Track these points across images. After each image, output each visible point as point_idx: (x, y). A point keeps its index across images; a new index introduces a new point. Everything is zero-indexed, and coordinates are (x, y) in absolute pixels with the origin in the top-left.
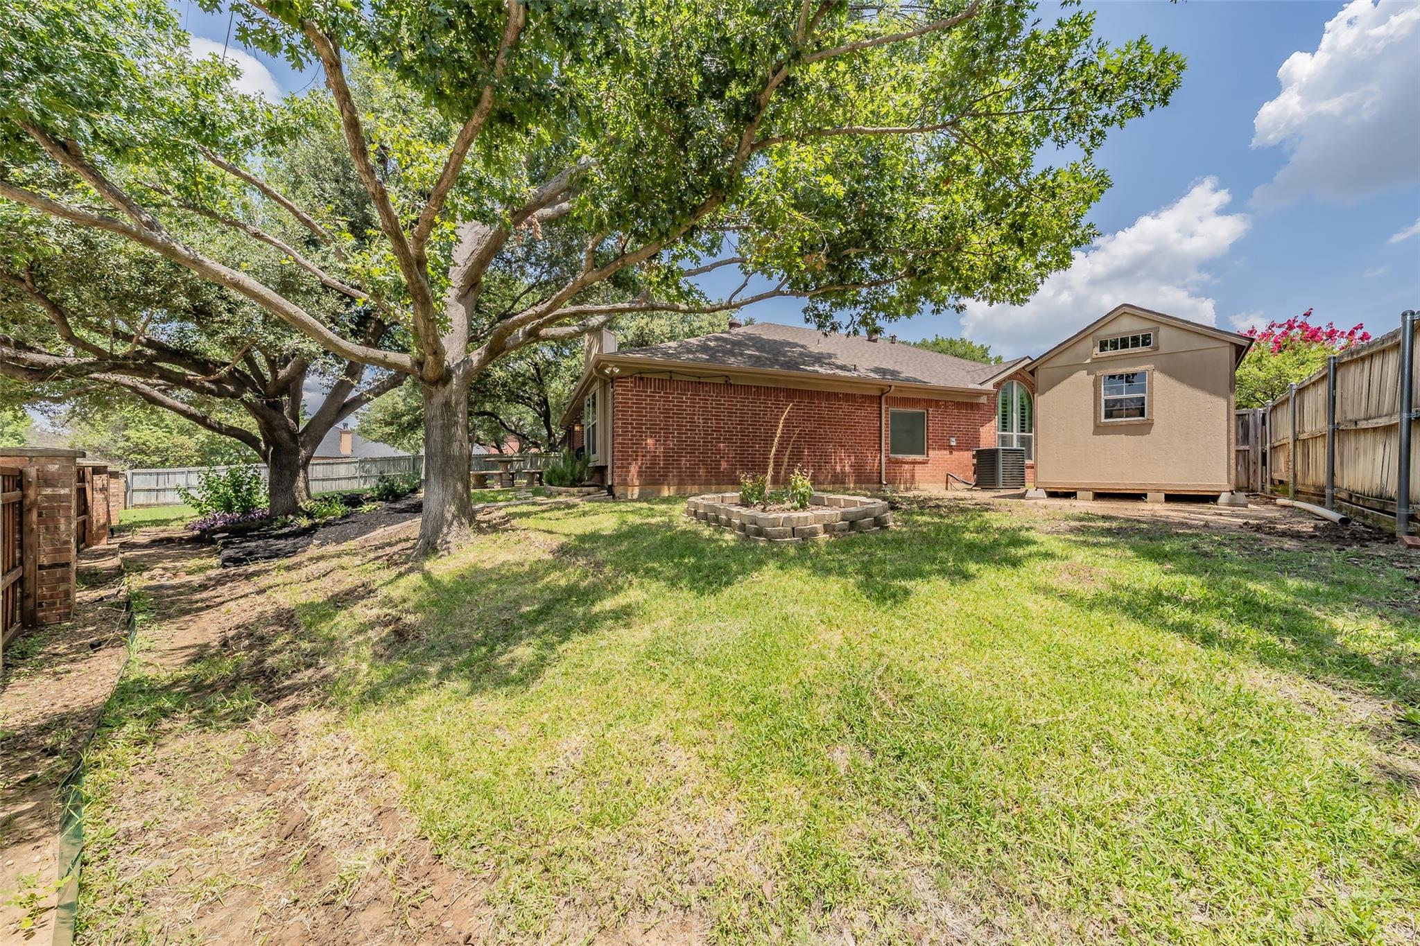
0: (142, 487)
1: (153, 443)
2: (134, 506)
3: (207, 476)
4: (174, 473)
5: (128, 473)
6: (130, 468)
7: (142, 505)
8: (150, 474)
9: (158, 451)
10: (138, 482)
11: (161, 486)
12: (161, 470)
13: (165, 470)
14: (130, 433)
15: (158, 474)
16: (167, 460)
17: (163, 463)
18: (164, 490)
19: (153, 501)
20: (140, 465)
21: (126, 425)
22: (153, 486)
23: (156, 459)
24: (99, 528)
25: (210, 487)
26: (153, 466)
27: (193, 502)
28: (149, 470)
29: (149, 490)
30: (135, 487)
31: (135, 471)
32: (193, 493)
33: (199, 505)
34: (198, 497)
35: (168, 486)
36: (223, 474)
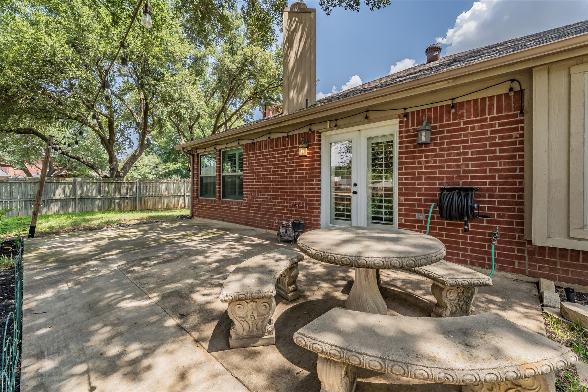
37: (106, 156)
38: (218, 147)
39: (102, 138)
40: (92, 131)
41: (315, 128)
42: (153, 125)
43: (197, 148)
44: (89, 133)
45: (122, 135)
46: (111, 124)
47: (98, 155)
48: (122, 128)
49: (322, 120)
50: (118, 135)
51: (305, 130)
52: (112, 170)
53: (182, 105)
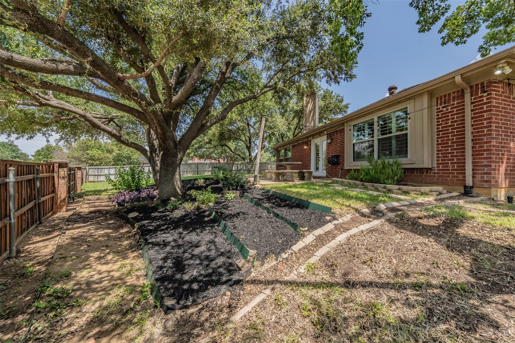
0: (92, 174)
1: (97, 156)
2: (90, 182)
3: (120, 170)
4: (104, 168)
5: (87, 168)
6: (89, 166)
7: (92, 182)
8: (95, 169)
9: (98, 159)
10: (91, 172)
11: (99, 174)
12: (99, 167)
13: (101, 167)
14: (89, 152)
15: (98, 169)
16: (102, 163)
17: (100, 164)
18: (100, 175)
19: (96, 180)
20: (92, 165)
21: (88, 149)
22: (96, 174)
23: (98, 162)
24: (61, 202)
25: (121, 176)
26: (97, 165)
27: (113, 183)
28: (95, 167)
29: (95, 175)
30: (90, 174)
31: (90, 167)
32: (112, 178)
33: (115, 185)
34: (115, 180)
35: (102, 174)
36: (127, 169)
37: (247, 154)
38: (285, 147)
39: (247, 145)
40: (242, 143)
41: (309, 139)
42: (266, 138)
43: (278, 148)
44: (241, 144)
45: (254, 143)
46: (250, 139)
47: (244, 153)
48: (254, 140)
49: (310, 136)
50: (252, 143)
51: (306, 140)
52: (250, 159)
53: (276, 130)
